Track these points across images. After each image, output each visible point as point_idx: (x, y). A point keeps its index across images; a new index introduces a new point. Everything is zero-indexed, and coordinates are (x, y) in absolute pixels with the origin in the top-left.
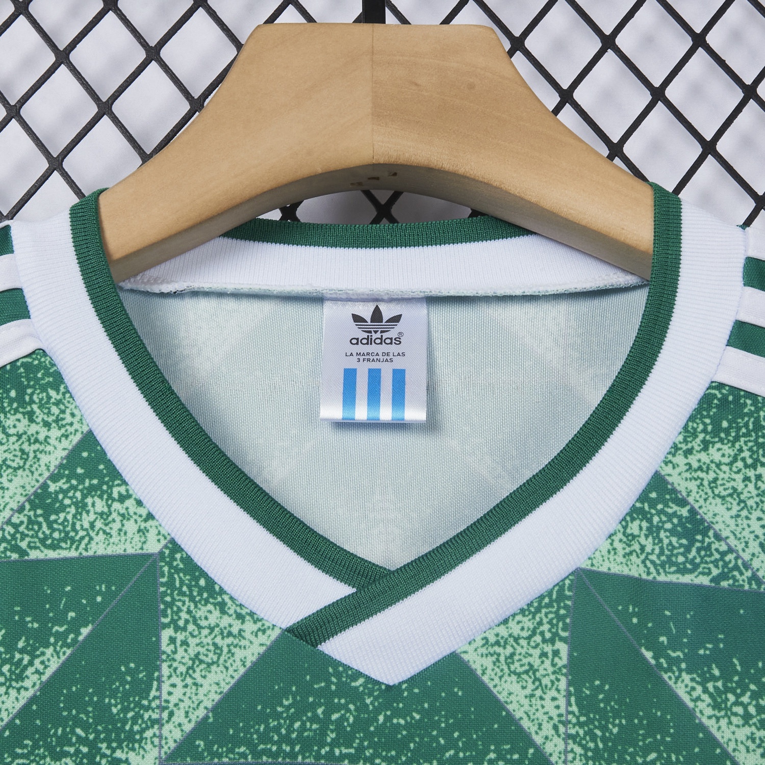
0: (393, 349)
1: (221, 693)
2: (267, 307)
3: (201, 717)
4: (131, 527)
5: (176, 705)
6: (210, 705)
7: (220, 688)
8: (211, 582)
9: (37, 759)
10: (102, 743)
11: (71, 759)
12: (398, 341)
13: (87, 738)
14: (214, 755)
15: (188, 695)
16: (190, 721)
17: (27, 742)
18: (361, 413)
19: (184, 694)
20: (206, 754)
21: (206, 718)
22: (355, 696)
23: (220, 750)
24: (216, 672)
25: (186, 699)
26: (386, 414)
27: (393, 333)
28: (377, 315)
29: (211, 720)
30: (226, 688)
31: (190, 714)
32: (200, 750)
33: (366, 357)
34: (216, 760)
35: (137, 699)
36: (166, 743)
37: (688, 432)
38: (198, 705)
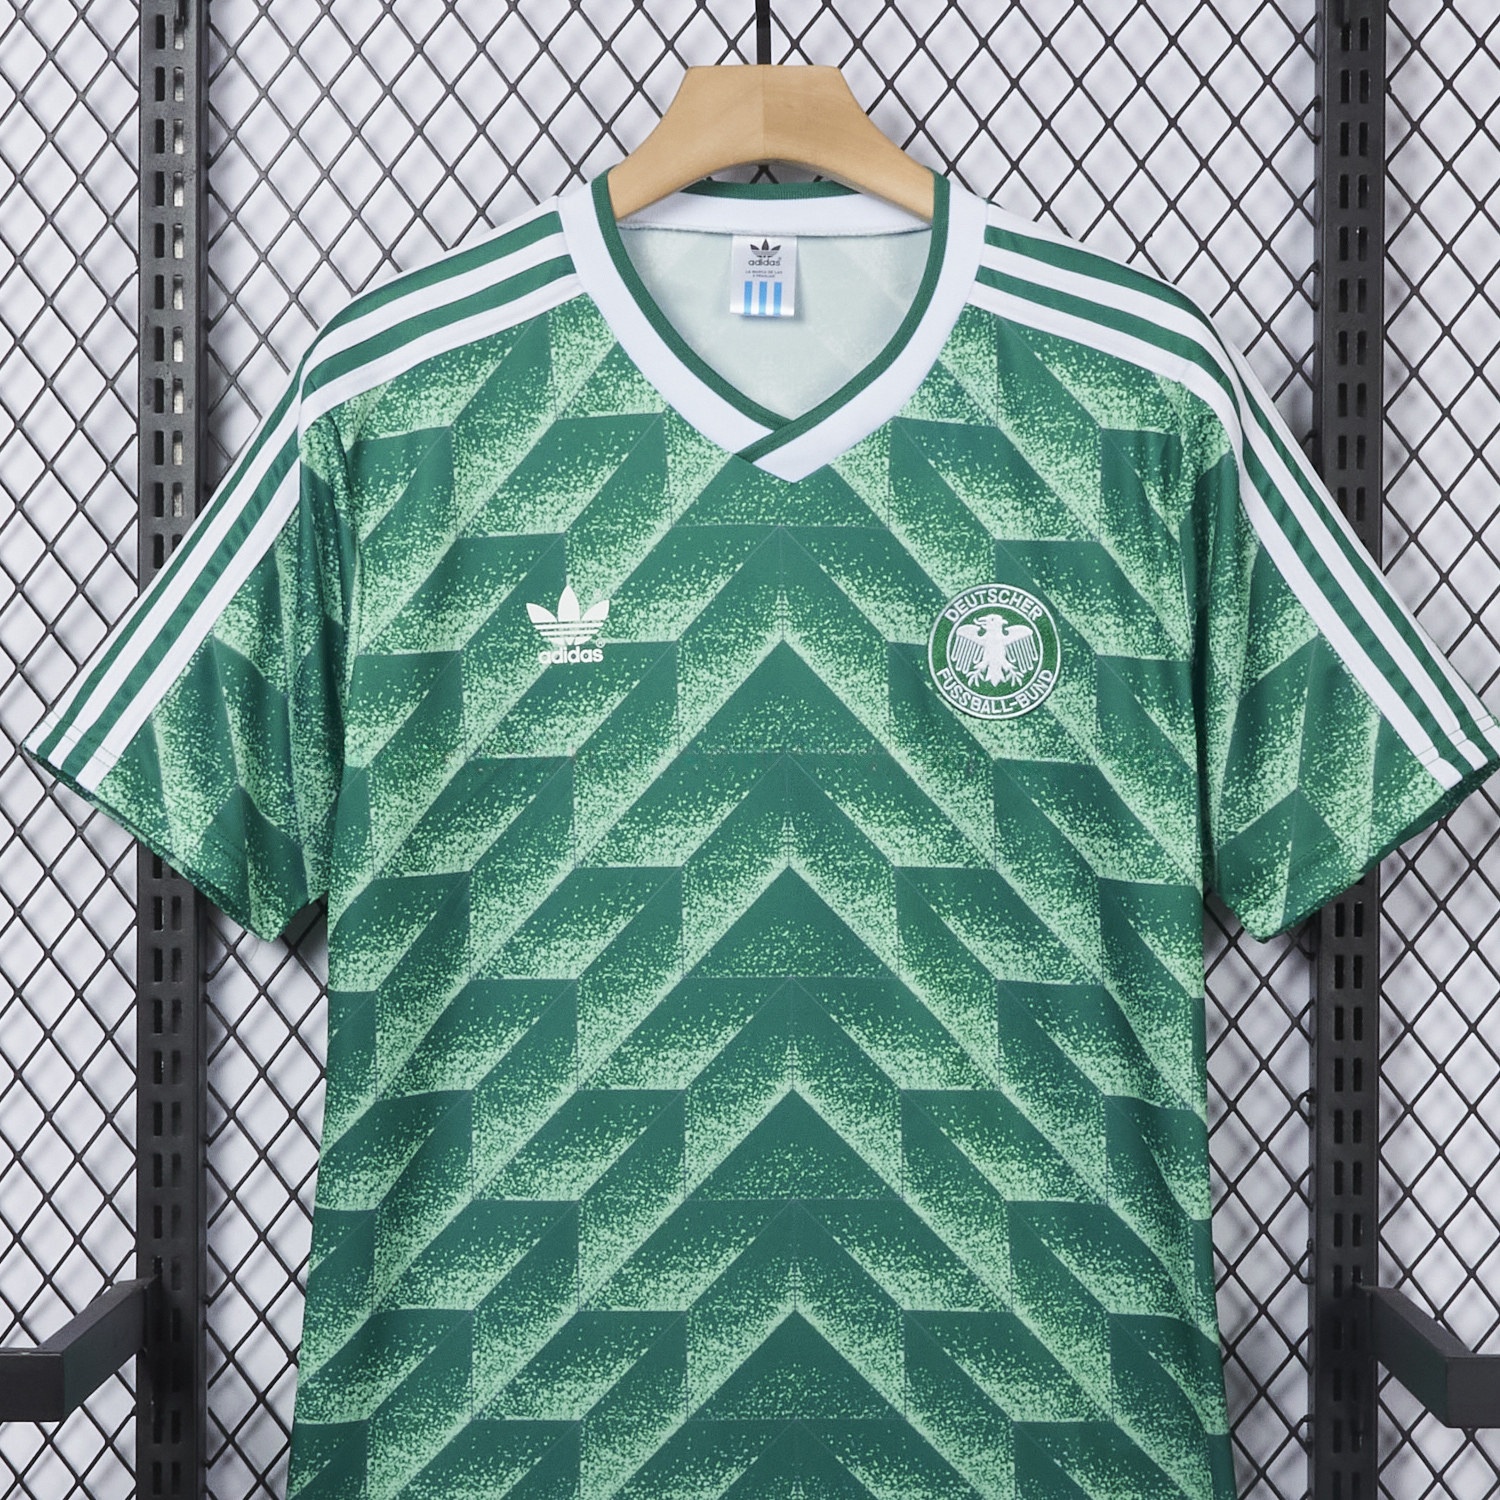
0: (775, 268)
1: (702, 488)
2: (697, 237)
3: (692, 502)
4: (646, 398)
6: (697, 495)
7: (701, 486)
8: (692, 429)
12: (778, 263)
14: (700, 521)
15: (684, 490)
16: (686, 504)
18: (755, 310)
20: (696, 521)
21: (695, 502)
22: (774, 489)
23: (703, 519)
24: (699, 478)
25: (683, 492)
26: (770, 310)
27: (775, 258)
28: (765, 246)
29: (698, 503)
30: (705, 486)
31: (686, 500)
32: (693, 519)
33: (759, 274)
34: (702, 524)
36: (675, 516)
37: (955, 336)
38: (690, 495)
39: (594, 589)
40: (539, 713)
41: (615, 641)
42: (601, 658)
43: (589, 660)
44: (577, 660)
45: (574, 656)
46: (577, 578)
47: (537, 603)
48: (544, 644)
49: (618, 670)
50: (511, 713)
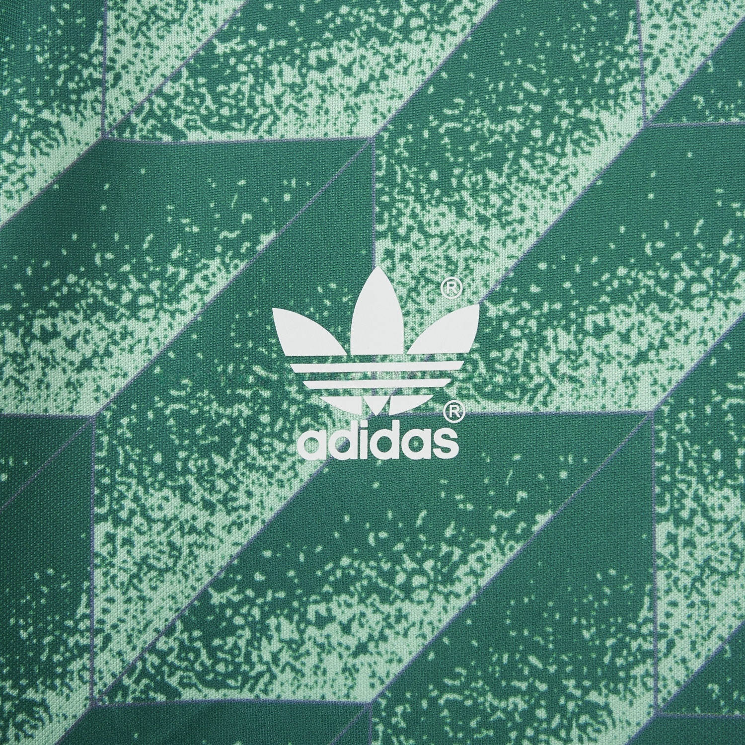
1: (722, 35)
3: (697, 66)
5: (662, 51)
6: (708, 51)
7: (720, 28)
9: (473, 122)
10: (561, 100)
11: (518, 121)
13: (539, 94)
14: (718, 114)
15: (677, 38)
16: (682, 71)
17: (458, 100)
19: (673, 37)
20: (707, 113)
21: (704, 67)
23: (727, 107)
24: (713, 9)
25: (675, 43)
29: (711, 70)
30: (729, 29)
31: (682, 63)
32: (699, 107)
34: (722, 121)
35: (607, 44)
36: (652, 100)
38: (693, 51)
39: (442, 275)
40: (290, 587)
41: (492, 407)
42: (455, 450)
43: (425, 454)
44: (393, 454)
45: (385, 444)
46: (400, 249)
47: (299, 308)
48: (313, 412)
49: (497, 483)
50: (220, 585)
